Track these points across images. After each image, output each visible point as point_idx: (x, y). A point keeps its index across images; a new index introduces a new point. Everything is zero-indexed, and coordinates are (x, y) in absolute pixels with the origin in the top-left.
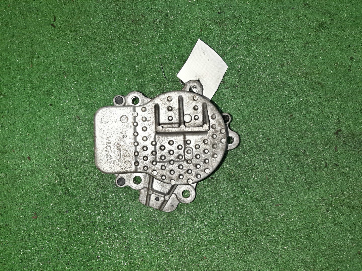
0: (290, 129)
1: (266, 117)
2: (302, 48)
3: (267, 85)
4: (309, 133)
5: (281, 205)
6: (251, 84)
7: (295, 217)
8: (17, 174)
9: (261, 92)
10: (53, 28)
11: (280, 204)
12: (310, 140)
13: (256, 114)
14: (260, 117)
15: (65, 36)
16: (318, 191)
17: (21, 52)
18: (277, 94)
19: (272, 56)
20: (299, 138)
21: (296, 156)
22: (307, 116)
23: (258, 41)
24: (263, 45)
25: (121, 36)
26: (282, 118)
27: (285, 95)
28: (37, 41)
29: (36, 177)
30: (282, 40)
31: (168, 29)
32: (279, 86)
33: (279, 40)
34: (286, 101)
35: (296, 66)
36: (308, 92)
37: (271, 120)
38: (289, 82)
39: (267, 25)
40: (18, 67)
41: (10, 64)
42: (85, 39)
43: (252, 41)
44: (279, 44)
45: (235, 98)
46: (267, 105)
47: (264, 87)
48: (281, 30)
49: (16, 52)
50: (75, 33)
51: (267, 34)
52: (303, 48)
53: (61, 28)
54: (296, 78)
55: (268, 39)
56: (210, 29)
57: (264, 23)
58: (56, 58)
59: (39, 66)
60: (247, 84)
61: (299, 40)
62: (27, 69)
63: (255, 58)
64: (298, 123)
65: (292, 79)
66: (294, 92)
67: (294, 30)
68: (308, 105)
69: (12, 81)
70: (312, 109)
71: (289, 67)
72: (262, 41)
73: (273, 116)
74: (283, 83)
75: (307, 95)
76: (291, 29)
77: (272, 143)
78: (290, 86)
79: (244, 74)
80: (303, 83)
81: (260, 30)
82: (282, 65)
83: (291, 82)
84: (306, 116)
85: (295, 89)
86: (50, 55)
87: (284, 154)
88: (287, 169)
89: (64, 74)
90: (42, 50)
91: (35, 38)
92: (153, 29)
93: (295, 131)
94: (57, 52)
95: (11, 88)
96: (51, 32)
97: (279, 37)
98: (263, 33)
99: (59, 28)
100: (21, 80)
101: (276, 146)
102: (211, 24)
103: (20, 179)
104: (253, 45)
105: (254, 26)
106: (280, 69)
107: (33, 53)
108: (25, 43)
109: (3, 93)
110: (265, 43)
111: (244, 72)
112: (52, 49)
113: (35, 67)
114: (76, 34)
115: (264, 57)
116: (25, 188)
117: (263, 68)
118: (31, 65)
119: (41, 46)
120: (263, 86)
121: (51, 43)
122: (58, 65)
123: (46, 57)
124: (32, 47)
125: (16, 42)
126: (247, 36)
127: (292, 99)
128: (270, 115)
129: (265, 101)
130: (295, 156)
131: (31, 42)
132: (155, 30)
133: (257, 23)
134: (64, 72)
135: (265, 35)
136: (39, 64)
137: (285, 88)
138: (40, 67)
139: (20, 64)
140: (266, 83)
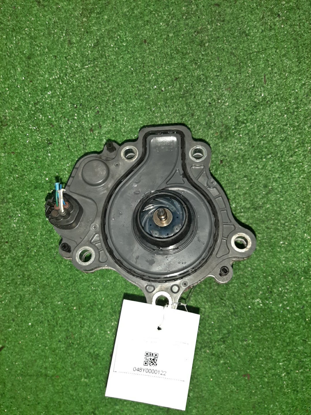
0: (163, 46)
1: (145, 78)
2: (46, 11)
3: (98, 69)
4: (171, 22)
5: (265, 77)
6: (95, 93)
7: (281, 61)
8: (195, 395)
9: (107, 80)
10: (5, 349)
11: (263, 77)
12: (182, 22)
13: (139, 90)
14: (144, 86)
15: (16, 334)
16: (250, 24)
17: (37, 389)
18: (112, 57)
19: (55, 57)
20: (178, 35)
21: (202, 44)
22: (146, 18)
23: (32, 73)
24: (37, 65)
25: (18, 263)
26: (147, 56)
27: (115, 46)
28: (22, 368)
29: (200, 375)
30: (31, 38)
31: (10, 198)
32: (101, 52)
33: (32, 42)
34: (124, 45)
35: (72, 24)
36: (113, 12)
37: (150, 71)
38: (95, 38)
39: (8, 56)
40: (58, 393)
41: (54, 402)
42: (21, 309)
43: (31, 81)
44: (38, 42)
45: (116, 117)
46: (127, 73)
47: (101, 74)
48: (16, 38)
49: (37, 395)
50: (12, 322)
51: (21, 58)
52: (46, 9)
53: (5, 339)
54: (90, 27)
55: (29, 58)
56: (12, 140)
57: (4, 60)
58: (47, 348)
59: (57, 368)
60: (95, 97)
61: (34, 12)
62: (61, 382)
63: (58, 80)
64: (156, 33)
65: (92, 32)
66: (111, 32)
67: (17, 17)
68: (131, 15)
69: (76, 400)
70: (137, 9)
71: (73, 34)
72: (31, 66)
73: (143, 67)
74: (96, 46)
75: (117, 14)
76: (15, 22)
77: (180, 76)
78: (101, 36)
79: (80, 100)
80: (99, 17)
81: (14, 68)
82: (70, 43)
83: (96, 34)
84: (147, 21)
85: (106, 29)
86: (43, 354)
87: (198, 61)
88: (219, 60)
89: (70, 338)
90: (36, 364)
91: (19, 371)
92: (10, 219)
93: (167, 40)
94: (38, 345)
95: (87, 402)
96: (11, 351)
97: (28, 41)
98: (19, 64)
99: (5, 341)
100: (76, 389)
101: (187, 70)
102: (3, 138)
103: (202, 391)
104: (37, 80)
105: (9, 76)
106: (76, 47)
107: (39, 375)
108: (25, 383)
109: (92, 410)
110: (35, 63)
111: (77, 99)
112: (34, 352)
113: (59, 373)
114: (13, 320)
115: (56, 67)
116: (213, 386)
117: (73, 71)
118: (56, 378)
119: (30, 365)
120: (99, 75)
121: (26, 353)
122: (57, 344)
123: (46, 359)
124: (30, 376)
125: (24, 394)
126: (24, 88)
127: (121, 36)
128: (143, 72)
129: (122, 76)
130: (201, 46)
131: (24, 376)
132: (10, 217)
133: (3, 71)
134: (67, 338)
135: (23, 61)
136: (55, 367)
137: (105, 44)
138: (59, 366)
139: (54, 390)
140: (95, 70)
